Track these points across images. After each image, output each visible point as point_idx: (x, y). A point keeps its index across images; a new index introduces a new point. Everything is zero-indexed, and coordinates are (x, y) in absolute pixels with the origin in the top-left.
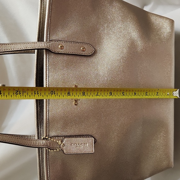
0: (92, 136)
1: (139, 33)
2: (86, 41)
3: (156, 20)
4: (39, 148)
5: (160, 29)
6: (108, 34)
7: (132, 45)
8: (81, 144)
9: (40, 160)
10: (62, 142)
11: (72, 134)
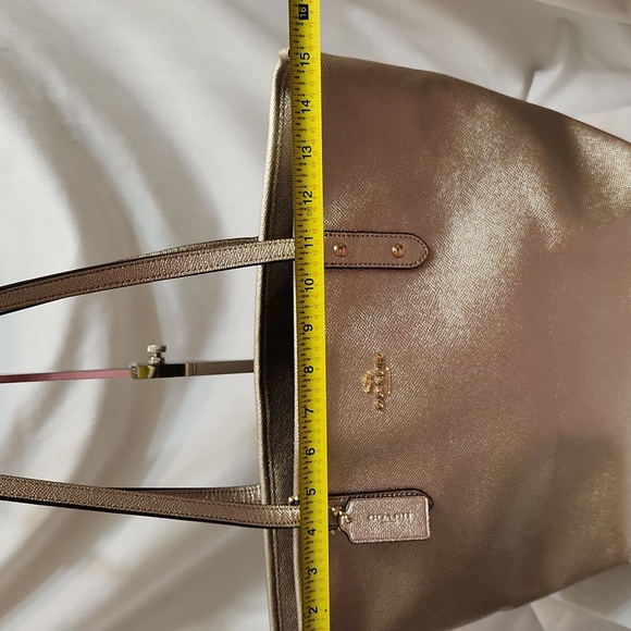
0: (422, 493)
1: (552, 196)
2: (405, 226)
3: (593, 145)
4: (270, 529)
5: (606, 177)
6: (464, 200)
7: (532, 234)
8: (394, 516)
9: (272, 554)
10: (344, 510)
11: (369, 488)
